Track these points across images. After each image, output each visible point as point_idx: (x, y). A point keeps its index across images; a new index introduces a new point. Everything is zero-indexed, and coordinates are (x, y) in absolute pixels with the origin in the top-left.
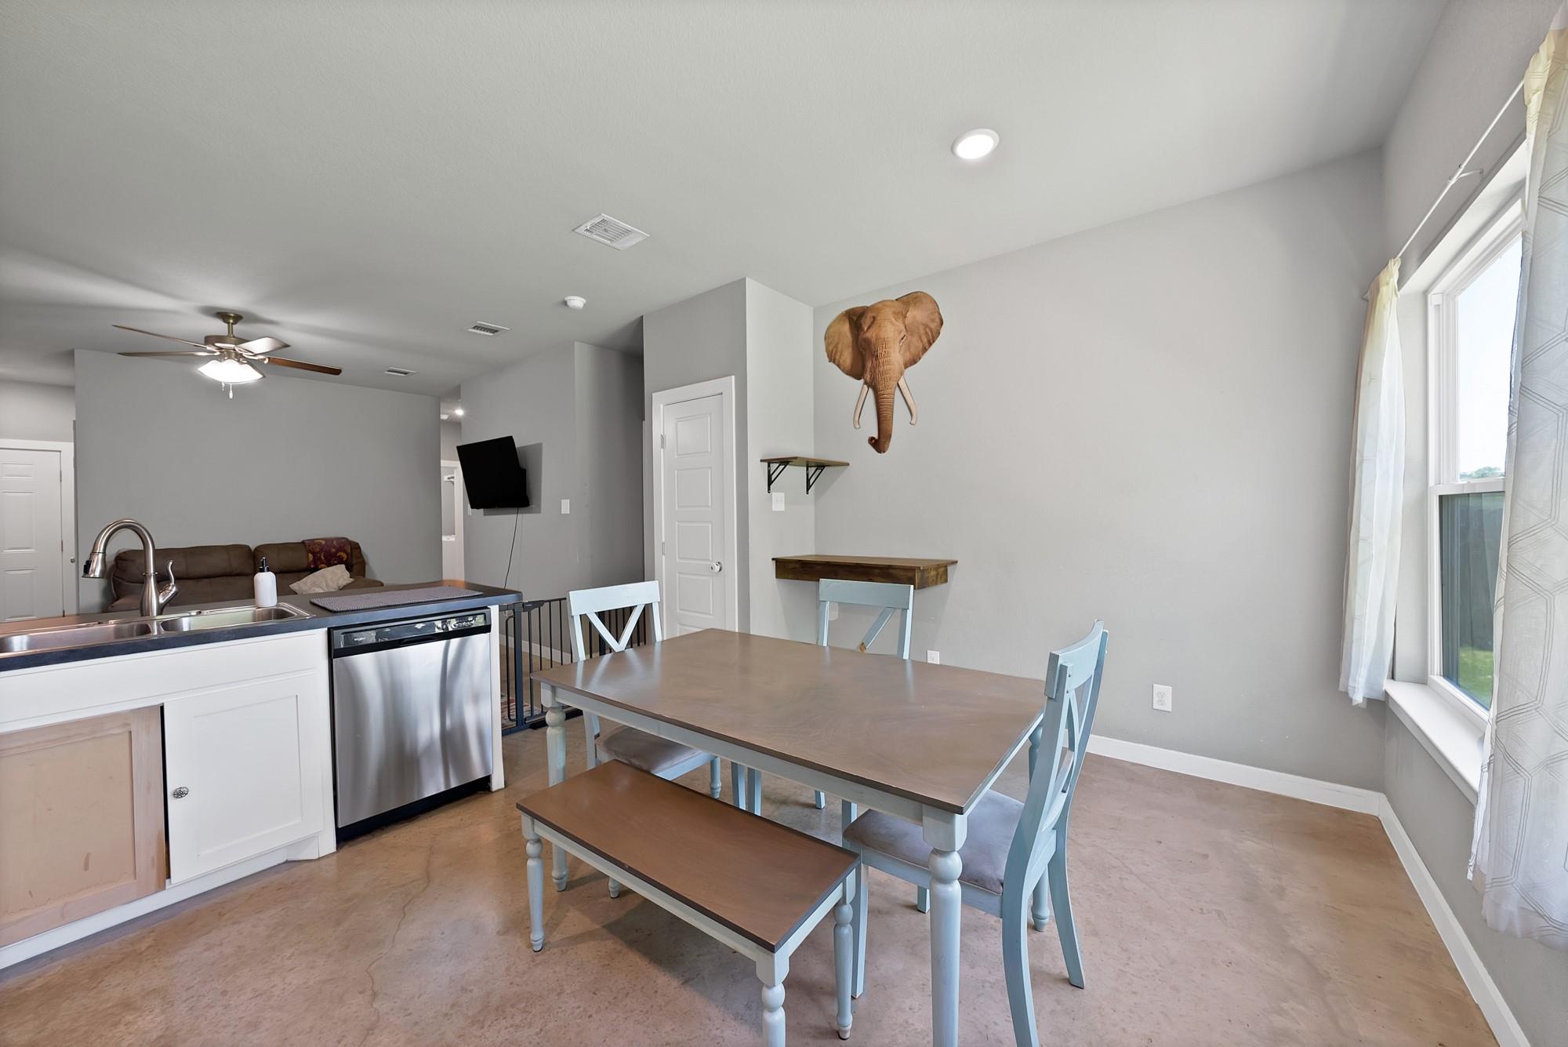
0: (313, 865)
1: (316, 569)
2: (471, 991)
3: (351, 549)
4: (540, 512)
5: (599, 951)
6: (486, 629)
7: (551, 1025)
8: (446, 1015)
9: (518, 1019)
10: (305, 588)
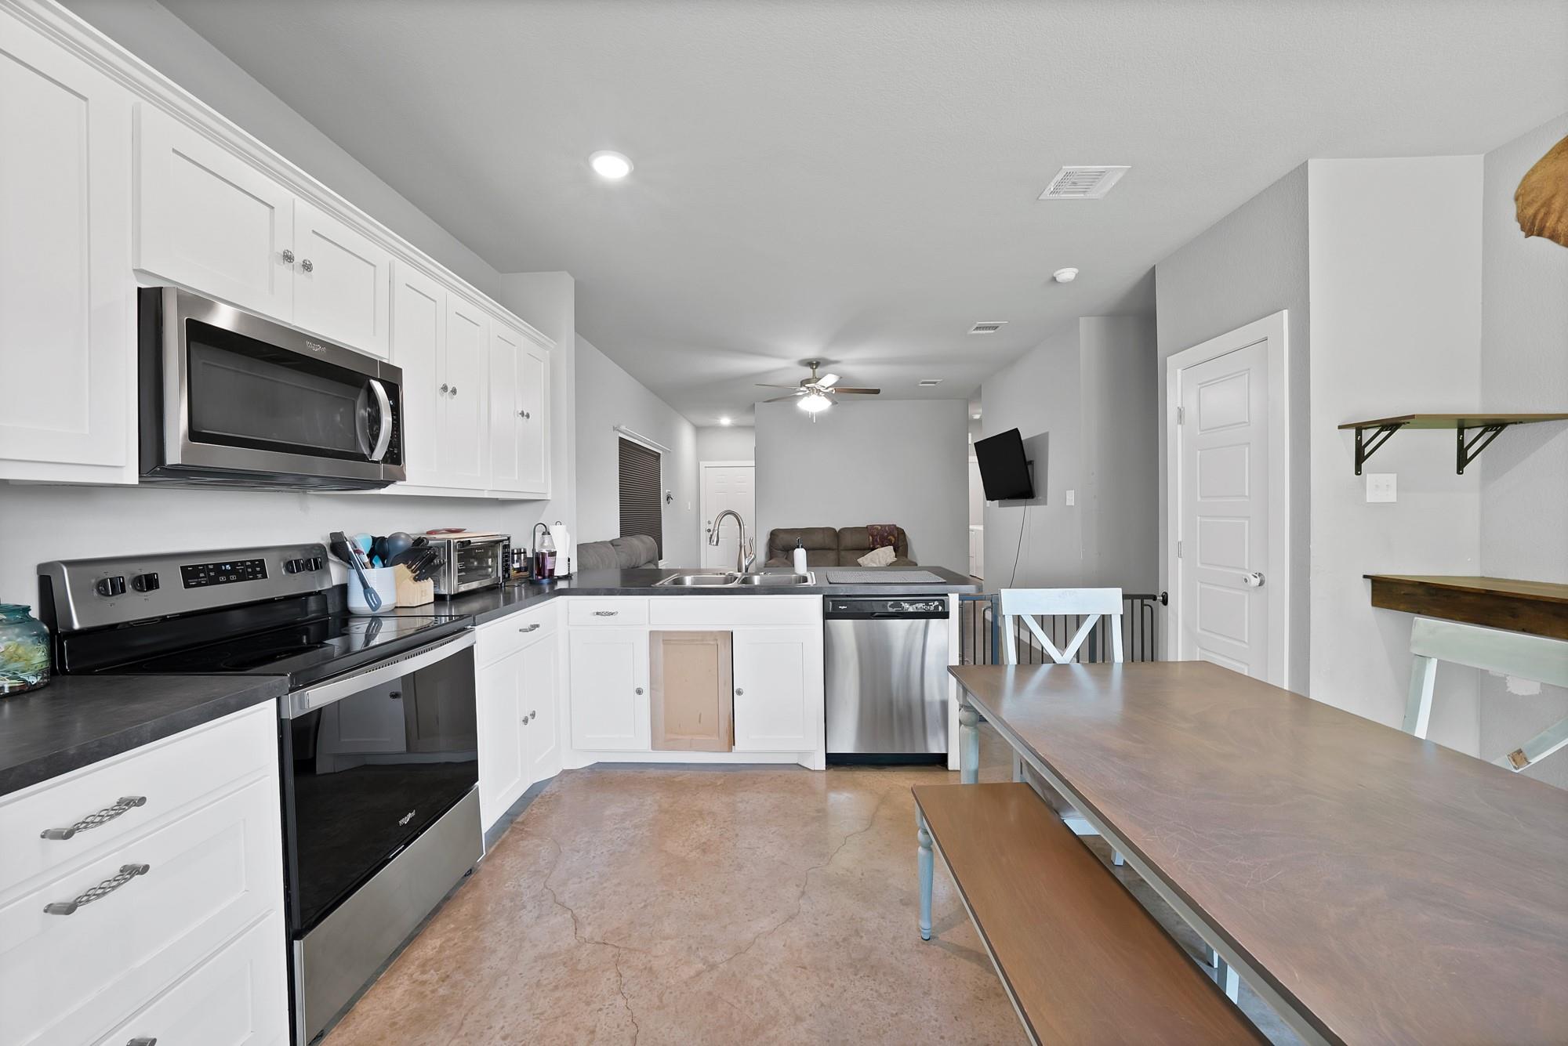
0: (810, 773)
1: (873, 549)
2: (862, 937)
3: (898, 534)
4: (1046, 504)
5: (979, 979)
6: (945, 615)
7: (905, 1016)
8: (837, 943)
9: (883, 990)
10: (866, 563)
